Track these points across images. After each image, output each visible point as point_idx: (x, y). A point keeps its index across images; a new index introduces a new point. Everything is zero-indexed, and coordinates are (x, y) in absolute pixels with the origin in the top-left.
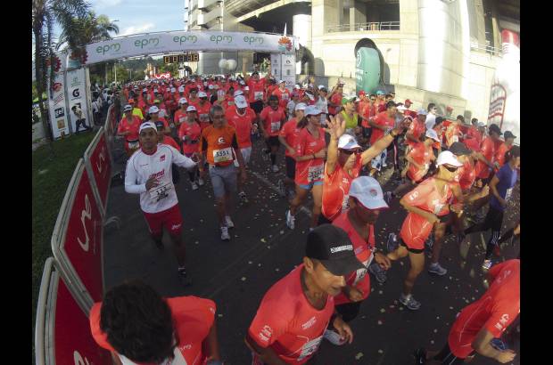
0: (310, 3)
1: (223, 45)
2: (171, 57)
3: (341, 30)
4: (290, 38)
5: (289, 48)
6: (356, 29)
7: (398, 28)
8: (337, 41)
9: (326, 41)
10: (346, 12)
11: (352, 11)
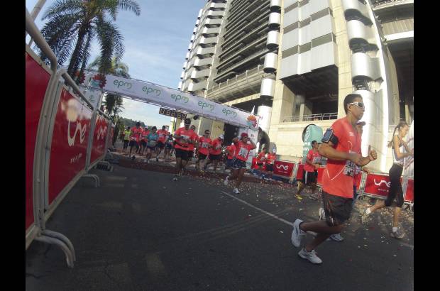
0: (272, 97)
1: (206, 111)
2: (166, 110)
3: (292, 121)
4: (257, 117)
5: (254, 126)
6: (304, 120)
8: (289, 130)
9: (281, 129)
10: (298, 108)
11: (302, 106)
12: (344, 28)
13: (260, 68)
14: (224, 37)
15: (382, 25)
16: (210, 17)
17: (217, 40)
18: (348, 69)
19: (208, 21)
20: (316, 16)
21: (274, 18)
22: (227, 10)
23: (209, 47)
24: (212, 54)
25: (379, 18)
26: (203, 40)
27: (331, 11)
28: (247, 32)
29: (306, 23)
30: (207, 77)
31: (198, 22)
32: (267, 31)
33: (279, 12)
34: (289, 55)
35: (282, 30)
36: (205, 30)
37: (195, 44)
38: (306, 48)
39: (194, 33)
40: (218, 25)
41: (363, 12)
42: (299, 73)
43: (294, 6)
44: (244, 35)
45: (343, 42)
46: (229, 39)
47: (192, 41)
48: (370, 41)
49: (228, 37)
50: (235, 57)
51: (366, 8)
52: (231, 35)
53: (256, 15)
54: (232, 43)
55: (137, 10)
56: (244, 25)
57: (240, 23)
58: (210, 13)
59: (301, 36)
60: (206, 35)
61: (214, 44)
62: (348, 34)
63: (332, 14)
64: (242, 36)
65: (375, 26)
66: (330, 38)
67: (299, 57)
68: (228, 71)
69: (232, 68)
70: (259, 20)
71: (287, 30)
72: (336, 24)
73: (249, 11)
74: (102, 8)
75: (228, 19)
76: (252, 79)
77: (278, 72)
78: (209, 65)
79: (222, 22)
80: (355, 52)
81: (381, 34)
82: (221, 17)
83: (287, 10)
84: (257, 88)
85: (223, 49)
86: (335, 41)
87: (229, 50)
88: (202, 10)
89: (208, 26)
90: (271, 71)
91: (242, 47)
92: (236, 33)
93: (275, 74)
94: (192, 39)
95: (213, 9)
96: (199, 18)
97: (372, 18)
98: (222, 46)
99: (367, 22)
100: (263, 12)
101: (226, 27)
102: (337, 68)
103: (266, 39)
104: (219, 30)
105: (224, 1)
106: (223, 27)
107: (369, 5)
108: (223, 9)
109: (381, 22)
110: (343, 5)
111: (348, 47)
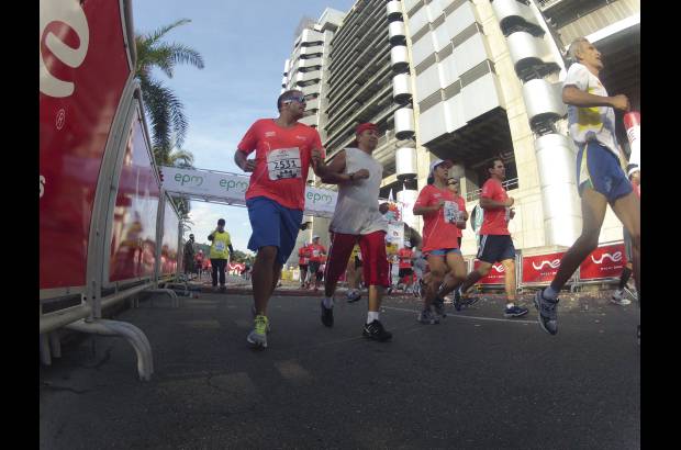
0: (415, 175)
1: (321, 205)
4: (398, 205)
7: (516, 186)
11: (463, 181)
12: (504, 48)
13: (390, 135)
14: (328, 96)
15: (559, 31)
16: (302, 70)
17: (318, 103)
18: (521, 108)
19: (300, 77)
20: (459, 40)
21: (398, 55)
22: (326, 56)
25: (553, 22)
27: (481, 27)
28: (361, 84)
29: (446, 52)
31: (284, 80)
32: (391, 77)
33: (405, 44)
34: (430, 106)
35: (413, 71)
38: (453, 90)
40: (317, 81)
41: (528, 18)
42: (450, 130)
43: (425, 31)
44: (357, 89)
45: (506, 69)
46: (335, 99)
48: (546, 60)
49: (333, 97)
50: (349, 125)
51: (530, 10)
52: (337, 92)
53: (370, 56)
54: (340, 105)
55: (198, 61)
56: (355, 75)
57: (349, 73)
58: (302, 63)
59: (444, 74)
61: (314, 110)
62: (511, 55)
63: (482, 31)
64: (354, 92)
65: (548, 36)
66: (486, 67)
67: (446, 106)
70: (375, 62)
71: (421, 69)
72: (491, 45)
73: (359, 51)
74: (146, 62)
75: (329, 68)
76: (380, 155)
77: (417, 135)
79: (321, 74)
80: (526, 80)
81: (560, 45)
82: (318, 67)
83: (415, 39)
84: (390, 168)
85: (330, 116)
87: (338, 117)
88: (287, 62)
89: (302, 84)
90: (407, 135)
91: (357, 108)
92: (345, 89)
93: (414, 139)
95: (304, 57)
96: (286, 74)
97: (542, 23)
98: (327, 112)
99: (536, 31)
100: (380, 49)
101: (329, 82)
102: (504, 111)
103: (391, 90)
104: (320, 88)
105: (320, 43)
106: (324, 81)
107: (534, 6)
108: (319, 55)
109: (557, 28)
110: (495, 13)
111: (515, 74)
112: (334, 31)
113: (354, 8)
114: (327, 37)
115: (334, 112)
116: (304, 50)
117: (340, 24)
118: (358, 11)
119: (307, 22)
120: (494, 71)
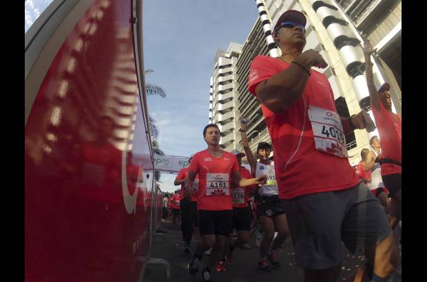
7: (355, 146)
12: (338, 58)
14: (239, 99)
15: (368, 38)
16: (221, 83)
17: (233, 104)
18: (353, 95)
19: (221, 88)
22: (234, 73)
23: (227, 112)
24: (232, 118)
25: (364, 33)
26: (220, 107)
27: (323, 46)
30: (232, 141)
31: (211, 90)
36: (220, 97)
37: (214, 112)
39: (211, 102)
40: (231, 90)
41: (349, 35)
45: (341, 72)
46: (244, 100)
47: (211, 110)
50: (253, 116)
51: (350, 29)
52: (244, 96)
54: (248, 102)
58: (221, 79)
60: (222, 102)
61: (232, 108)
62: (343, 62)
63: (324, 49)
66: (330, 72)
68: (250, 131)
69: (254, 127)
72: (331, 57)
75: (238, 81)
78: (232, 130)
79: (233, 85)
80: (354, 77)
82: (231, 81)
85: (241, 112)
86: (334, 74)
87: (247, 111)
88: (212, 78)
89: (222, 92)
94: (210, 108)
95: (221, 75)
96: (212, 87)
97: (358, 36)
98: (239, 109)
99: (354, 42)
101: (238, 90)
102: (344, 99)
104: (233, 94)
105: (230, 65)
106: (235, 90)
107: (351, 25)
108: (230, 73)
109: (367, 36)
110: (330, 36)
111: (347, 74)
112: (238, 57)
113: (247, 41)
114: (233, 61)
115: (244, 108)
116: (221, 71)
117: (240, 52)
118: (250, 43)
119: (221, 53)
120: (335, 74)
